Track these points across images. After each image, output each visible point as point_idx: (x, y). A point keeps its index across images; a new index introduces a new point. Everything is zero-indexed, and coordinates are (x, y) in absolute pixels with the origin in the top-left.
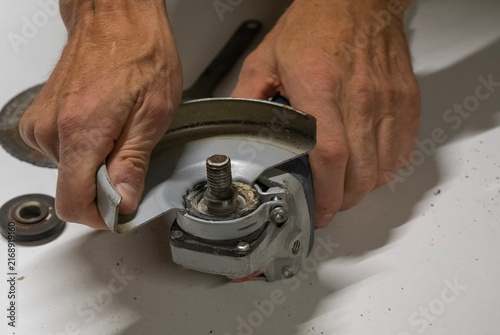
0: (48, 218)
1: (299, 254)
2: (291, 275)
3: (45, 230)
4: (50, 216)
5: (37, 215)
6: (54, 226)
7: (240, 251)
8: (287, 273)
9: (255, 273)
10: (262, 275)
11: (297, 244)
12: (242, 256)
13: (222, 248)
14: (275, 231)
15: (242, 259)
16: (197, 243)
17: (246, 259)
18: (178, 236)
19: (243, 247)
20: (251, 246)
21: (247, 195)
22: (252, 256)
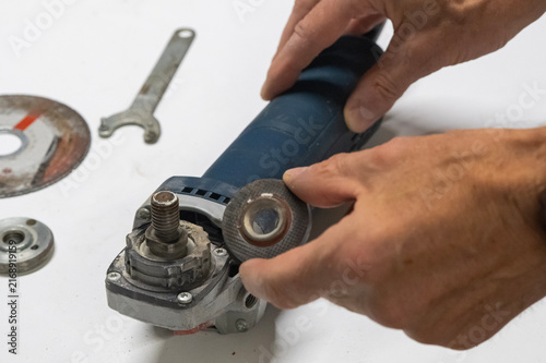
1: (254, 307)
2: (245, 330)
7: (180, 302)
8: (241, 326)
9: (201, 325)
10: (214, 327)
11: (252, 297)
12: (182, 308)
13: (160, 297)
14: (226, 280)
15: (182, 311)
16: (134, 290)
17: (186, 312)
18: (114, 279)
19: (184, 298)
20: (193, 298)
21: (198, 238)
22: (194, 308)
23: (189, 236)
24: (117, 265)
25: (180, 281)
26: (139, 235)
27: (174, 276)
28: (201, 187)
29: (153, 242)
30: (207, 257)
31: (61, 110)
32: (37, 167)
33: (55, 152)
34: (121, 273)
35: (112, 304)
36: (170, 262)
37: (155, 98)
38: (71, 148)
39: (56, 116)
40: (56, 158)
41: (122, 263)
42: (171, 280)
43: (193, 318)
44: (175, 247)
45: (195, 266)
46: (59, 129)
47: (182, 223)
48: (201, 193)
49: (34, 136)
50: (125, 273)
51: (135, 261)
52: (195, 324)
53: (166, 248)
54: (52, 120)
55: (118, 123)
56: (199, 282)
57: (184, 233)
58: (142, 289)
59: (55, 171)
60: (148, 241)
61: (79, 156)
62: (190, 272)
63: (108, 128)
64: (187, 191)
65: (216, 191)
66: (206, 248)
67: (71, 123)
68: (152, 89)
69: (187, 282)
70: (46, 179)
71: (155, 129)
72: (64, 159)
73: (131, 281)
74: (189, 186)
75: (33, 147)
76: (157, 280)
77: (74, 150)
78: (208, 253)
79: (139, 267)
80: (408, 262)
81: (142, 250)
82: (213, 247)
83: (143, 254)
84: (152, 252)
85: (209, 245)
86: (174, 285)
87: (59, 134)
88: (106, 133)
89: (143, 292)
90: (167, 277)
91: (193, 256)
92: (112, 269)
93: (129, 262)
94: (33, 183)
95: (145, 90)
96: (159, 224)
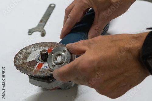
1: (71, 82)
8: (68, 88)
10: (60, 88)
20: (53, 80)
22: (53, 83)
37: (44, 24)
52: (54, 87)
55: (33, 31)
68: (43, 21)
71: (44, 32)
80: (99, 68)
88: (30, 33)
95: (41, 21)
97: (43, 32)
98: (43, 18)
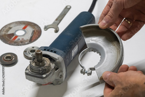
0: (13, 59)
1: (62, 78)
2: (60, 84)
3: (12, 63)
4: (14, 59)
5: (10, 58)
6: (15, 61)
7: (43, 77)
8: (59, 83)
9: (49, 83)
10: (52, 83)
11: (61, 75)
12: (44, 78)
13: (38, 76)
14: (54, 71)
15: (44, 79)
16: (32, 74)
17: (45, 79)
18: (27, 72)
19: (44, 76)
20: (46, 76)
21: (47, 61)
22: (47, 78)
23: (45, 61)
24: (28, 68)
25: (43, 72)
26: (33, 61)
27: (42, 70)
28: (48, 49)
29: (36, 62)
30: (50, 66)
31: (33, 24)
32: (30, 38)
33: (33, 34)
34: (29, 70)
35: (27, 78)
36: (40, 67)
38: (37, 33)
39: (32, 26)
40: (34, 35)
41: (29, 68)
42: (41, 72)
43: (46, 81)
44: (42, 63)
45: (47, 68)
46: (33, 29)
47: (43, 57)
48: (48, 50)
49: (27, 30)
50: (30, 70)
51: (32, 67)
52: (47, 82)
53: (39, 64)
54: (31, 27)
55: (49, 27)
56: (48, 72)
57: (44, 60)
58: (34, 74)
59: (34, 39)
60: (35, 62)
61: (39, 35)
62: (45, 70)
63: (46, 28)
64: (45, 50)
65: (52, 50)
66: (49, 64)
67: (36, 27)
69: (45, 72)
70: (32, 41)
72: (36, 36)
73: (31, 72)
74: (45, 49)
75: (28, 33)
76: (37, 72)
77: (38, 33)
78: (50, 65)
79: (33, 69)
81: (34, 64)
82: (51, 63)
83: (34, 65)
84: (36, 65)
85: (50, 63)
86: (41, 73)
87: (34, 30)
88: (46, 29)
89: (34, 75)
90: (40, 71)
91: (46, 65)
92: (26, 69)
93: (30, 68)
94: (30, 41)
96: (37, 58)
97: (56, 28)
98: (59, 17)
